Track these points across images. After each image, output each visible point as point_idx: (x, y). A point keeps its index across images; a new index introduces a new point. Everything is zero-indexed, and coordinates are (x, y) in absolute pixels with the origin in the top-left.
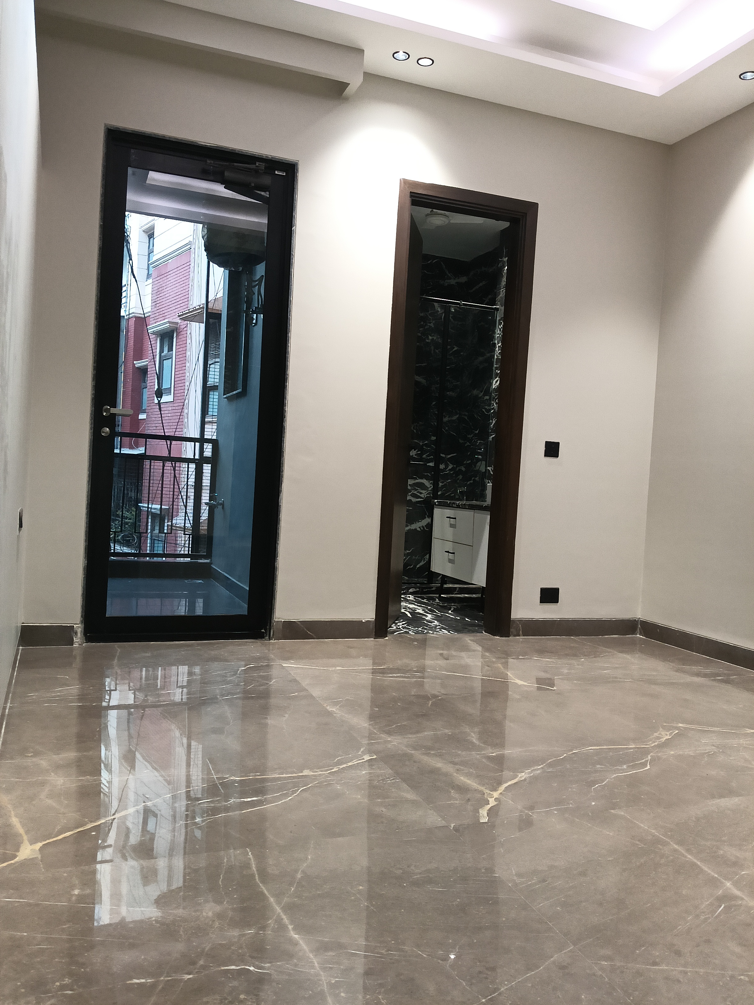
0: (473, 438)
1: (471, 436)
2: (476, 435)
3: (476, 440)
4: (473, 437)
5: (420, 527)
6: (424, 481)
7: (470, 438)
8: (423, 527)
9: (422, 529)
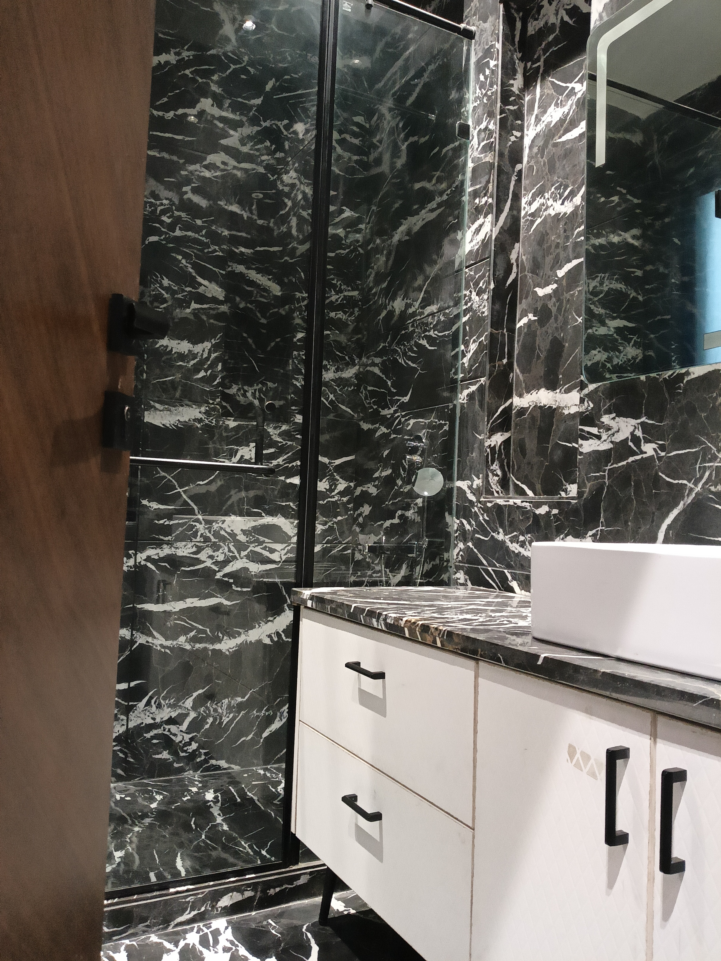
0: (396, 415)
1: (392, 411)
2: (403, 407)
3: (403, 420)
4: (396, 412)
5: (270, 636)
6: (279, 521)
7: (389, 416)
8: (278, 634)
9: (276, 639)
